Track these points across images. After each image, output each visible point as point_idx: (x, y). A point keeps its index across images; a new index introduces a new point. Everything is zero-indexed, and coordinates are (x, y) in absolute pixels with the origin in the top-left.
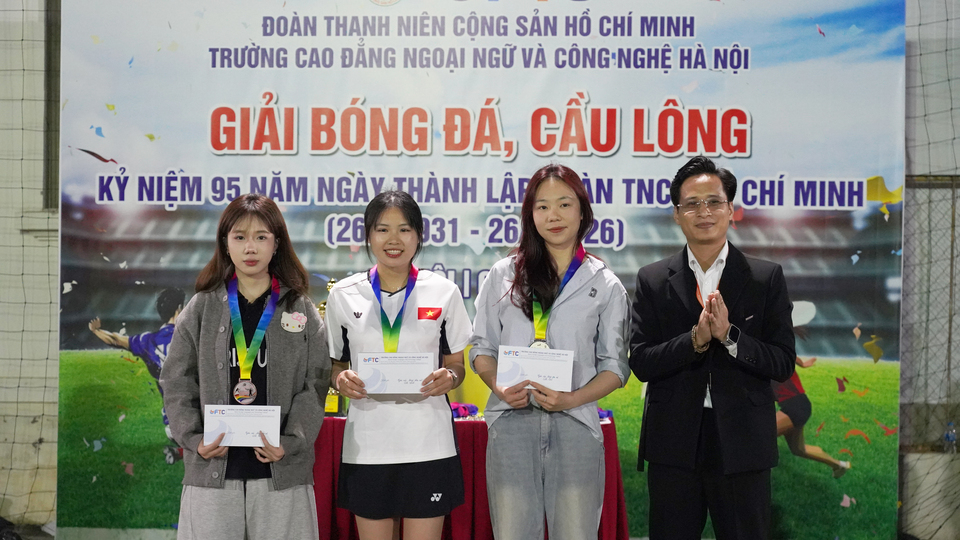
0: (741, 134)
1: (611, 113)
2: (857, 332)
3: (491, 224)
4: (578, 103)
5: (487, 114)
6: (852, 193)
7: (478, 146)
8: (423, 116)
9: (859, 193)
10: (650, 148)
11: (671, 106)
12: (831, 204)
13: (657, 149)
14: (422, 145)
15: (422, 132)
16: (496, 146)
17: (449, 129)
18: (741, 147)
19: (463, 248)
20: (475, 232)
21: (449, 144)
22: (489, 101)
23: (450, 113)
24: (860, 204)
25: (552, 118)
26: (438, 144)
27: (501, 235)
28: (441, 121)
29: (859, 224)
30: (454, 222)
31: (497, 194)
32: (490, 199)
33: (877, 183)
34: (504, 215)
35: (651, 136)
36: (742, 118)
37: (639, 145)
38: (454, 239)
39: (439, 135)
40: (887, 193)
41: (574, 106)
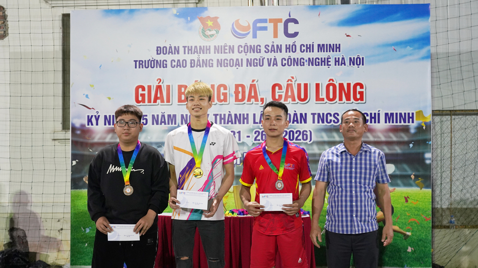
0: (361, 93)
1: (306, 85)
2: (413, 177)
3: (255, 133)
4: (291, 81)
5: (253, 86)
6: (409, 118)
7: (249, 100)
8: (225, 88)
9: (412, 118)
10: (323, 100)
11: (331, 82)
12: (400, 122)
13: (326, 100)
14: (225, 100)
15: (225, 95)
16: (257, 100)
17: (237, 93)
18: (362, 99)
19: (243, 143)
20: (248, 137)
21: (237, 99)
22: (253, 81)
23: (237, 86)
24: (413, 122)
25: (280, 88)
26: (232, 99)
27: (259, 138)
28: (233, 90)
29: (413, 131)
30: (239, 132)
31: (257, 120)
32: (255, 122)
33: (420, 113)
34: (261, 129)
35: (323, 95)
36: (362, 87)
37: (318, 98)
38: (240, 140)
39: (232, 96)
40: (424, 117)
41: (290, 82)
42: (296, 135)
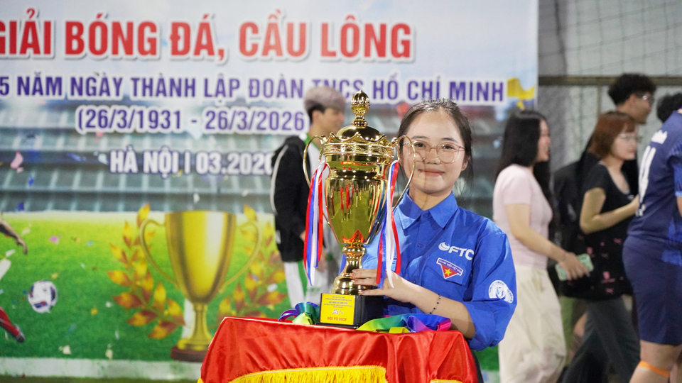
0: (406, 44)
1: (303, 27)
3: (208, 114)
4: (276, 17)
5: (205, 27)
6: (494, 91)
7: (197, 53)
8: (153, 28)
9: (501, 91)
10: (334, 54)
11: (350, 21)
12: (478, 99)
13: (340, 55)
14: (153, 51)
15: (153, 42)
16: (211, 52)
17: (175, 38)
18: (406, 53)
19: (185, 135)
20: (194, 121)
21: (175, 51)
22: (206, 17)
23: (175, 26)
24: (501, 99)
25: (255, 30)
26: (165, 50)
27: (213, 124)
28: (168, 32)
29: (500, 116)
30: (178, 113)
31: (212, 90)
32: (207, 95)
33: (514, 83)
34: (217, 107)
35: (335, 45)
36: (407, 30)
37: (326, 52)
38: (178, 126)
39: (165, 43)
40: (522, 91)
41: (273, 20)
42: (282, 121)
